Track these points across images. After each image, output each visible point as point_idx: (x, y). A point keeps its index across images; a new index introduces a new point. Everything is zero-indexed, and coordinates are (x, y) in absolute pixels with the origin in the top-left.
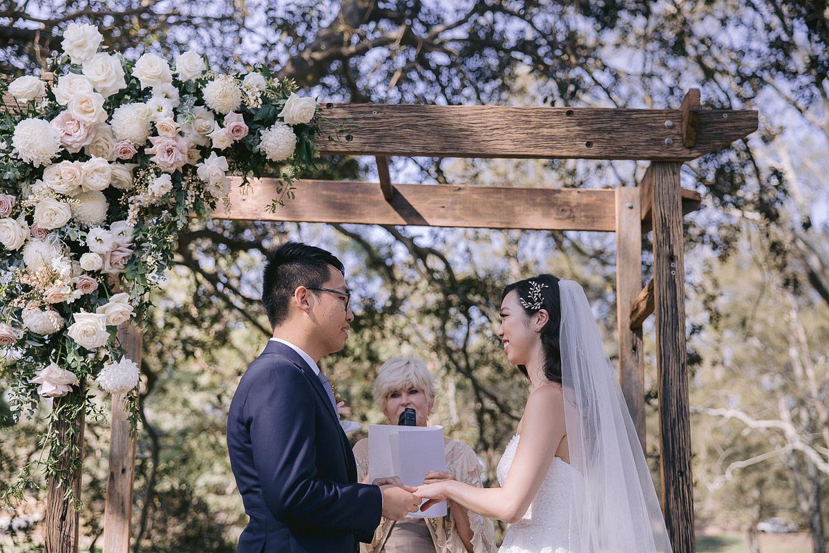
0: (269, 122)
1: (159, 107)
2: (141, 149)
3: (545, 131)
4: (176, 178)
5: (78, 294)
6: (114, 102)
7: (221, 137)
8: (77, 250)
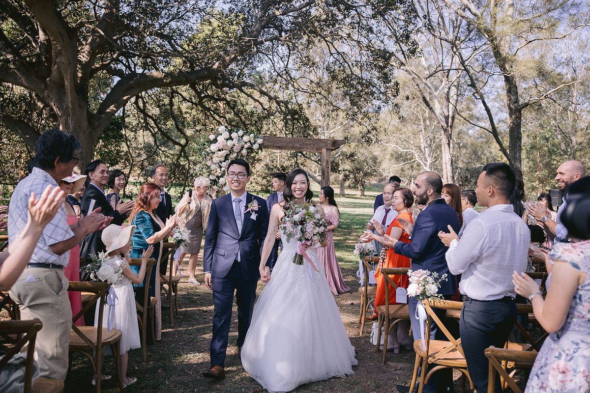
0: (254, 143)
1: (235, 141)
2: (232, 148)
3: (305, 143)
4: (237, 153)
5: (221, 174)
6: (227, 140)
7: (246, 146)
8: (221, 167)
